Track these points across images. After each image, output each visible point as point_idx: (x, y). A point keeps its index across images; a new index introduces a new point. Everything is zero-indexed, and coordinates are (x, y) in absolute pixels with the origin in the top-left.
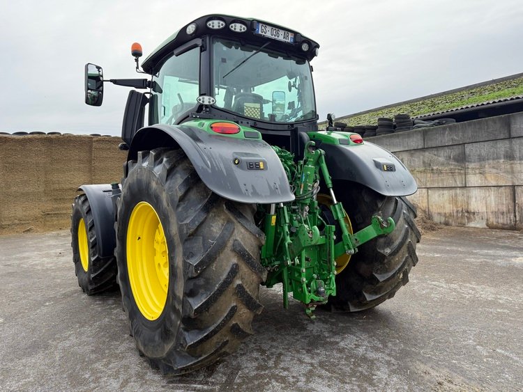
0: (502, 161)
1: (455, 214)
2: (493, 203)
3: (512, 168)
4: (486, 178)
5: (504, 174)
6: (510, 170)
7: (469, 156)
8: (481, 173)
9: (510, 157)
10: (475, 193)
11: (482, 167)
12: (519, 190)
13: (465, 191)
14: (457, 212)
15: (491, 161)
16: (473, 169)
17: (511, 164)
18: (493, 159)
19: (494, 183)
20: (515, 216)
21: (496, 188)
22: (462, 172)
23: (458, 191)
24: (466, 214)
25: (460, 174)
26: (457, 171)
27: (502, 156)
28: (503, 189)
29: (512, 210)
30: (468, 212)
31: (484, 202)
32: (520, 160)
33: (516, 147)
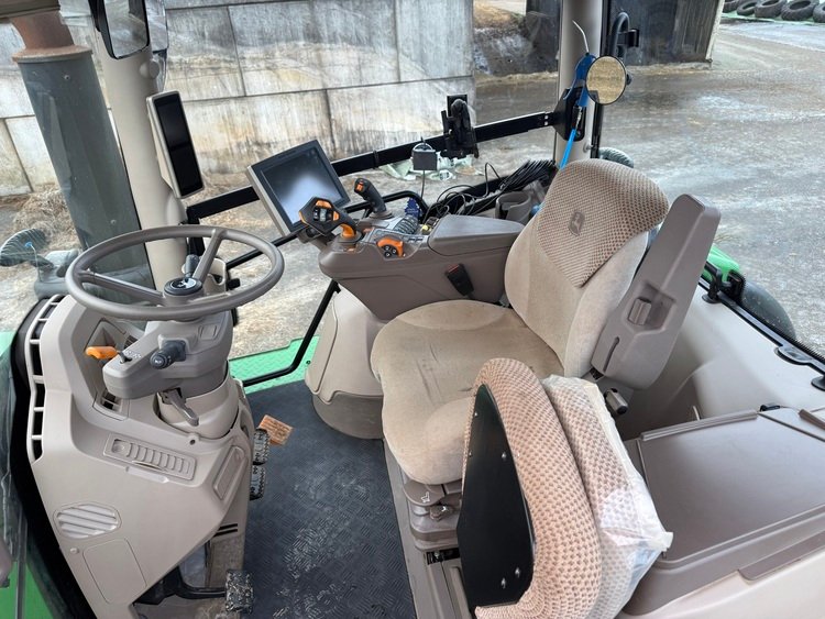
0: (301, 43)
1: (235, 150)
2: (298, 124)
3: (319, 57)
4: (278, 77)
5: (308, 69)
6: (316, 62)
7: (242, 32)
8: (268, 68)
9: (313, 36)
10: (264, 106)
11: (269, 56)
12: (333, 97)
13: (245, 104)
14: (239, 145)
15: (283, 44)
16: (253, 60)
17: (318, 50)
18: (287, 41)
19: (293, 86)
20: (333, 142)
21: (298, 95)
22: (234, 66)
23: (233, 105)
24: (255, 148)
25: (230, 70)
26: (222, 64)
27: (301, 35)
28: (309, 96)
29: (327, 133)
30: (258, 144)
31: (282, 123)
32: (330, 42)
33: (321, 18)
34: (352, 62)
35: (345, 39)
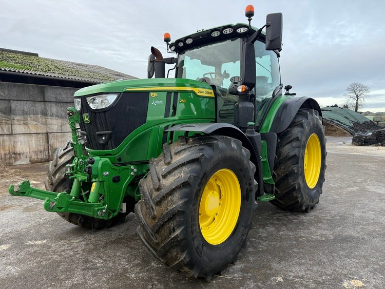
0: (39, 116)
1: (3, 157)
2: (34, 146)
3: (46, 121)
4: (28, 127)
5: (42, 125)
6: (45, 122)
7: (15, 110)
8: (24, 124)
9: (44, 114)
10: (20, 139)
11: (25, 119)
12: (51, 136)
13: (11, 138)
14: (5, 154)
15: (32, 116)
16: (18, 120)
17: (46, 119)
18: (34, 114)
19: (35, 132)
20: (49, 153)
21: (36, 135)
22: (9, 122)
23: (6, 138)
24: (13, 156)
25: (7, 123)
26: (4, 121)
27: (40, 113)
28: (41, 135)
29: (47, 149)
30: (14, 154)
31: (27, 145)
32: (51, 116)
33: (48, 108)
34: (59, 124)
35: (57, 116)
